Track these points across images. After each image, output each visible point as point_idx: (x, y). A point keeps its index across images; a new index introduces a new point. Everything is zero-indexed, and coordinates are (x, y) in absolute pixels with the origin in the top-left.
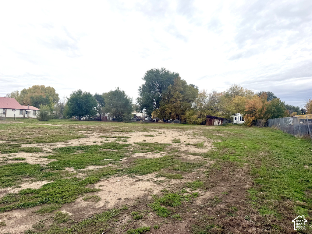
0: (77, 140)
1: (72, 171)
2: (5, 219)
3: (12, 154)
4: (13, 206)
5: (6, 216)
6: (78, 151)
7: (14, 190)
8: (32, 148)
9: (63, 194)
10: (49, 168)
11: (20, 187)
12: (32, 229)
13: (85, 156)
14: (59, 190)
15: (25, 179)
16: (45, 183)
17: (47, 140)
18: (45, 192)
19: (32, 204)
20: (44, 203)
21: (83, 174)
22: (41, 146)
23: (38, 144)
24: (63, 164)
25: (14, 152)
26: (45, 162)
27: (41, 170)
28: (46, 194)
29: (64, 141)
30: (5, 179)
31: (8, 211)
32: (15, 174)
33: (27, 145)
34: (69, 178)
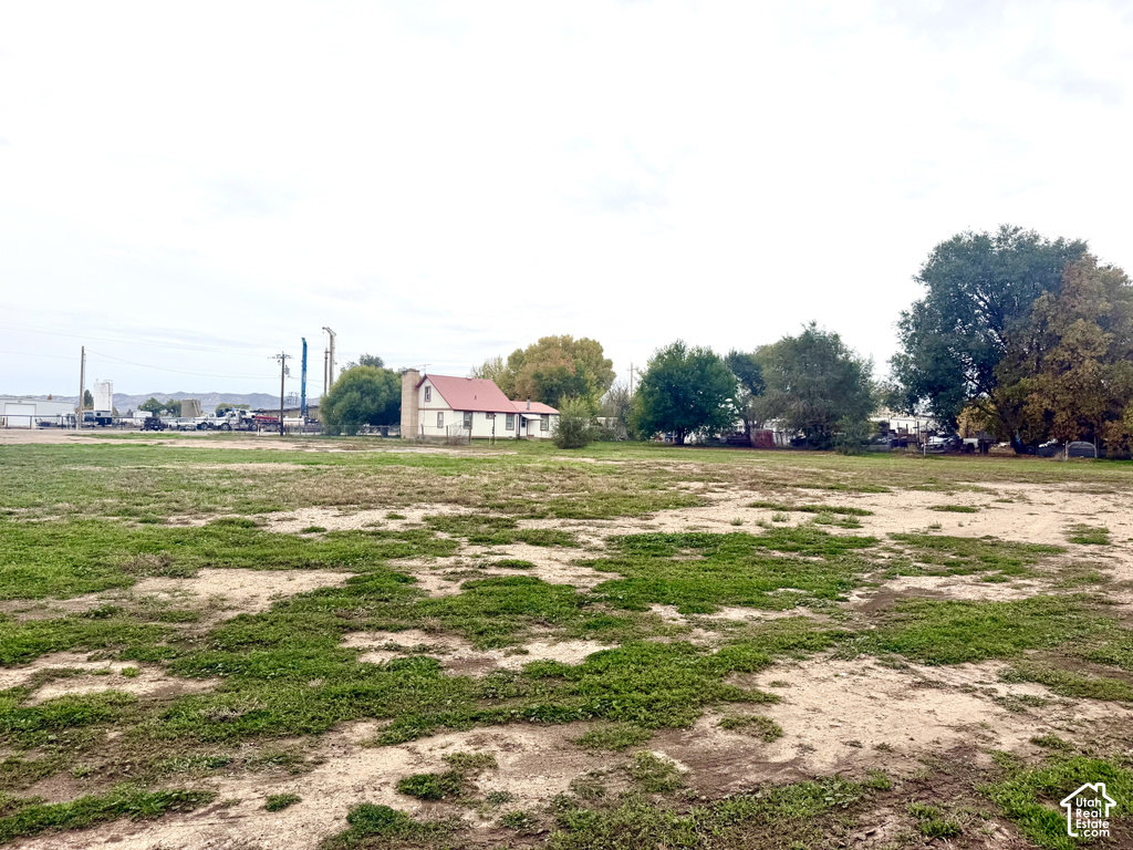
0: (676, 512)
1: (674, 620)
2: (493, 746)
3: (495, 548)
4: (513, 712)
5: (495, 737)
6: (684, 551)
7: (510, 659)
8: (547, 532)
9: (654, 694)
10: (600, 600)
11: (526, 653)
12: (570, 794)
13: (711, 571)
14: (637, 679)
15: (536, 629)
16: (593, 647)
17: (587, 509)
18: (597, 678)
19: (562, 711)
20: (596, 715)
21: (711, 633)
22: (570, 527)
23: (562, 520)
24: (641, 592)
25: (500, 543)
26: (588, 580)
27: (580, 605)
28: (599, 684)
29: (636, 516)
30: (484, 621)
31: (500, 724)
32: (507, 609)
33: (533, 521)
34: (666, 641)
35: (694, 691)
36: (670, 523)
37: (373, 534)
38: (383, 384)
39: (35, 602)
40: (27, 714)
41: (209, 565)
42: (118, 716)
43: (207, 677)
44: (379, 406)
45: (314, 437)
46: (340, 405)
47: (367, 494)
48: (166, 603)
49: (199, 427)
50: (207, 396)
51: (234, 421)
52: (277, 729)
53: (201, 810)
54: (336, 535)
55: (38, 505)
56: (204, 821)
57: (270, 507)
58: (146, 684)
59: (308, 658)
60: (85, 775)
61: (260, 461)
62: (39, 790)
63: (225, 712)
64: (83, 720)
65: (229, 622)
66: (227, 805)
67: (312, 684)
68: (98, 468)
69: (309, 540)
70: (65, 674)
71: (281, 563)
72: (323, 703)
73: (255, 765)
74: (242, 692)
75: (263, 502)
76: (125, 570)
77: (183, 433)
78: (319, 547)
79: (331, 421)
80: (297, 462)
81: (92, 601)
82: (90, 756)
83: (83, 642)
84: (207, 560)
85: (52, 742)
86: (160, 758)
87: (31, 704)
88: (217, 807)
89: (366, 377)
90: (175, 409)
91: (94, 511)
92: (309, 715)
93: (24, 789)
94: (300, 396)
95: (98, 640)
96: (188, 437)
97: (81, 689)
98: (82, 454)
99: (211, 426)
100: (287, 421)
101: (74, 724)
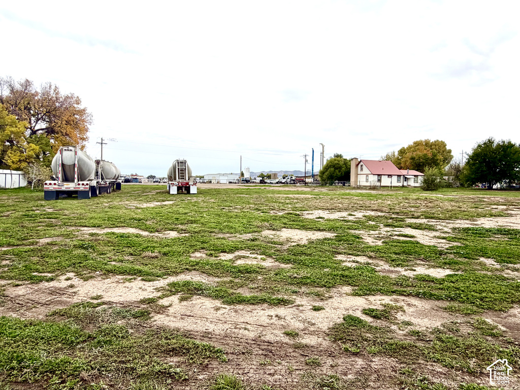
0: (491, 219)
1: (493, 265)
2: (403, 303)
3: (396, 229)
4: (411, 292)
5: (403, 300)
6: (497, 236)
7: (407, 272)
8: (421, 224)
10: (451, 253)
11: (415, 270)
12: (442, 328)
13: (514, 245)
14: (473, 287)
15: (418, 262)
16: (448, 272)
17: (441, 215)
18: (452, 284)
19: (435, 295)
20: (452, 299)
21: (515, 273)
22: (432, 222)
23: (428, 220)
24: (473, 251)
25: (399, 227)
26: (443, 245)
27: (441, 254)
28: (453, 287)
29: (468, 219)
30: (394, 256)
31: (405, 295)
32: (404, 252)
33: (413, 219)
34: (489, 273)
35: (507, 296)
36: (487, 223)
37: (343, 220)
38: (343, 165)
39: (233, 235)
40: (234, 267)
41: (285, 227)
42: (261, 272)
43: (287, 263)
44: (341, 173)
45: (317, 186)
46: (326, 173)
47: (339, 206)
48: (272, 238)
49: (277, 183)
50: (280, 172)
51: (289, 180)
52: (313, 284)
53: (290, 306)
54: (329, 220)
55: (231, 206)
56: (291, 309)
57: (304, 209)
58: (269, 263)
59: (323, 261)
60: (253, 288)
61: (298, 194)
62: (240, 291)
63: (296, 275)
64: (251, 271)
65: (294, 246)
66: (299, 306)
67: (325, 270)
68: (247, 196)
69: (319, 221)
70: (244, 257)
71: (309, 228)
72: (330, 277)
73: (308, 295)
74: (300, 269)
75: (301, 207)
76: (258, 227)
77: (272, 185)
78: (323, 224)
79: (323, 180)
80: (312, 195)
81: (249, 236)
82: (254, 283)
83: (249, 248)
84: (284, 226)
85: (242, 277)
86: (275, 287)
87: (235, 265)
88: (295, 306)
89: (337, 162)
90: (269, 177)
91: (248, 209)
92: (325, 280)
93: (235, 289)
94: (311, 171)
95: (252, 248)
96: (274, 186)
97: (249, 262)
98: (242, 192)
99: (281, 183)
100: (307, 180)
101: (248, 273)
